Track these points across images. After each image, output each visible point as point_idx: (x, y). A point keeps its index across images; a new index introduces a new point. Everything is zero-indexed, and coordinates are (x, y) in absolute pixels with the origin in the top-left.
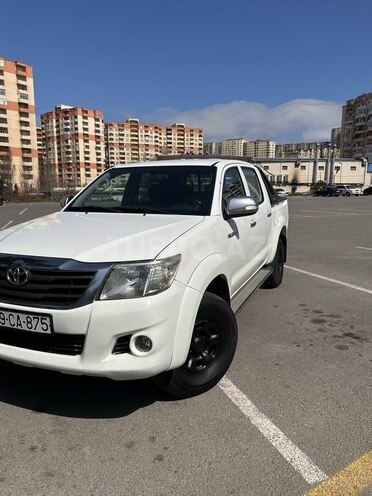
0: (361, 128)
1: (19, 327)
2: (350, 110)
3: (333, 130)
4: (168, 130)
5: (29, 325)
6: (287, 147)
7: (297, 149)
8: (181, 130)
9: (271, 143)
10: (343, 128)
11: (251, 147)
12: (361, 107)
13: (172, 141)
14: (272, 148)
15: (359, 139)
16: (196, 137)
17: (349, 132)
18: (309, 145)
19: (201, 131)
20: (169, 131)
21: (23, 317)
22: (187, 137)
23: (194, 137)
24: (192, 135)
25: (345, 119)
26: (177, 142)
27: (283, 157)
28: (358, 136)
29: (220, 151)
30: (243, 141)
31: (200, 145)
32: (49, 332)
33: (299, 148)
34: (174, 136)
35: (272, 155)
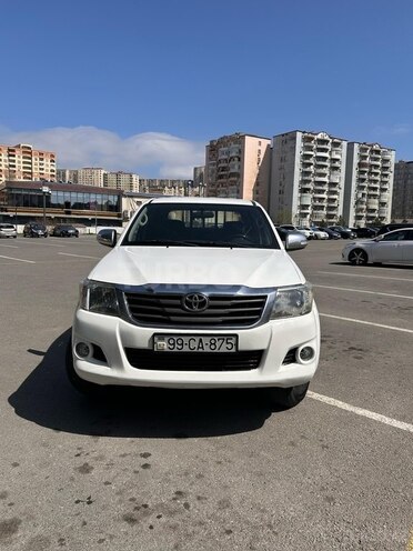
0: (224, 169)
1: (200, 350)
2: (213, 149)
3: (195, 169)
4: (9, 150)
5: (213, 347)
6: (151, 182)
7: (161, 185)
8: (28, 152)
9: (134, 176)
10: (207, 168)
11: (112, 179)
12: (223, 149)
13: (16, 164)
14: (136, 183)
15: (222, 180)
16: (47, 162)
17: (213, 172)
18: (173, 182)
19: (52, 156)
20: (11, 153)
21: (206, 340)
22: (35, 160)
23: (44, 162)
24: (42, 159)
25: (209, 159)
26: (22, 165)
27: (147, 192)
28: (221, 177)
29: (76, 180)
30: (103, 172)
31: (52, 171)
32: (234, 350)
33: (163, 183)
34: (19, 159)
35: (136, 190)
